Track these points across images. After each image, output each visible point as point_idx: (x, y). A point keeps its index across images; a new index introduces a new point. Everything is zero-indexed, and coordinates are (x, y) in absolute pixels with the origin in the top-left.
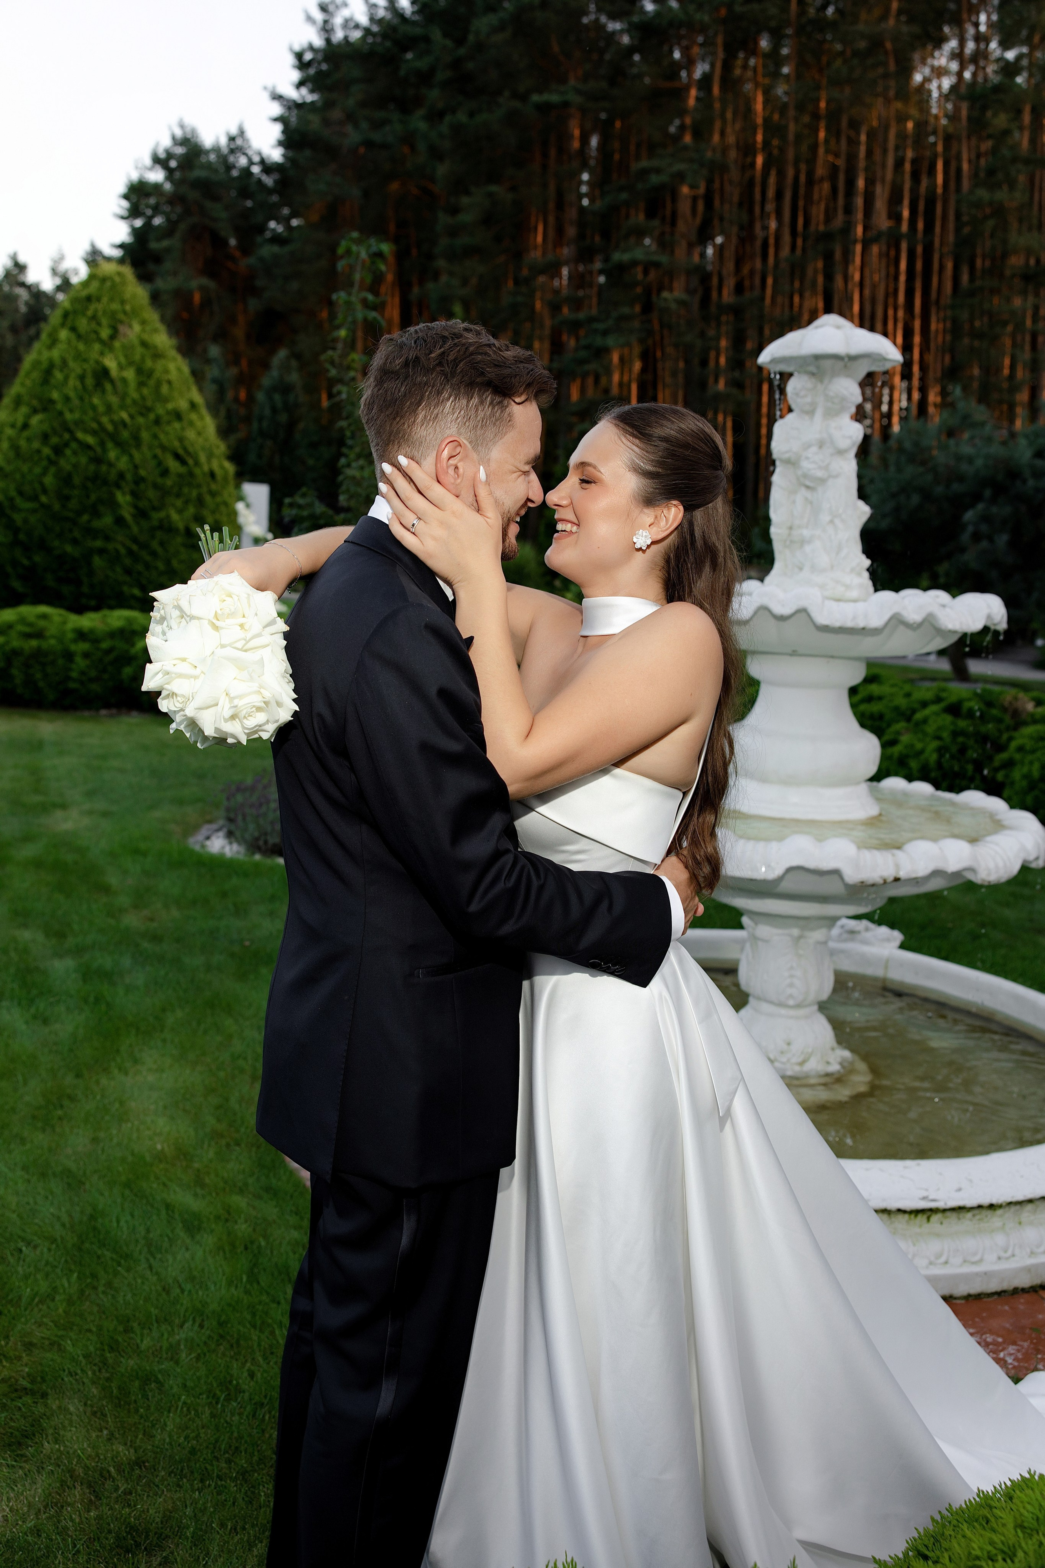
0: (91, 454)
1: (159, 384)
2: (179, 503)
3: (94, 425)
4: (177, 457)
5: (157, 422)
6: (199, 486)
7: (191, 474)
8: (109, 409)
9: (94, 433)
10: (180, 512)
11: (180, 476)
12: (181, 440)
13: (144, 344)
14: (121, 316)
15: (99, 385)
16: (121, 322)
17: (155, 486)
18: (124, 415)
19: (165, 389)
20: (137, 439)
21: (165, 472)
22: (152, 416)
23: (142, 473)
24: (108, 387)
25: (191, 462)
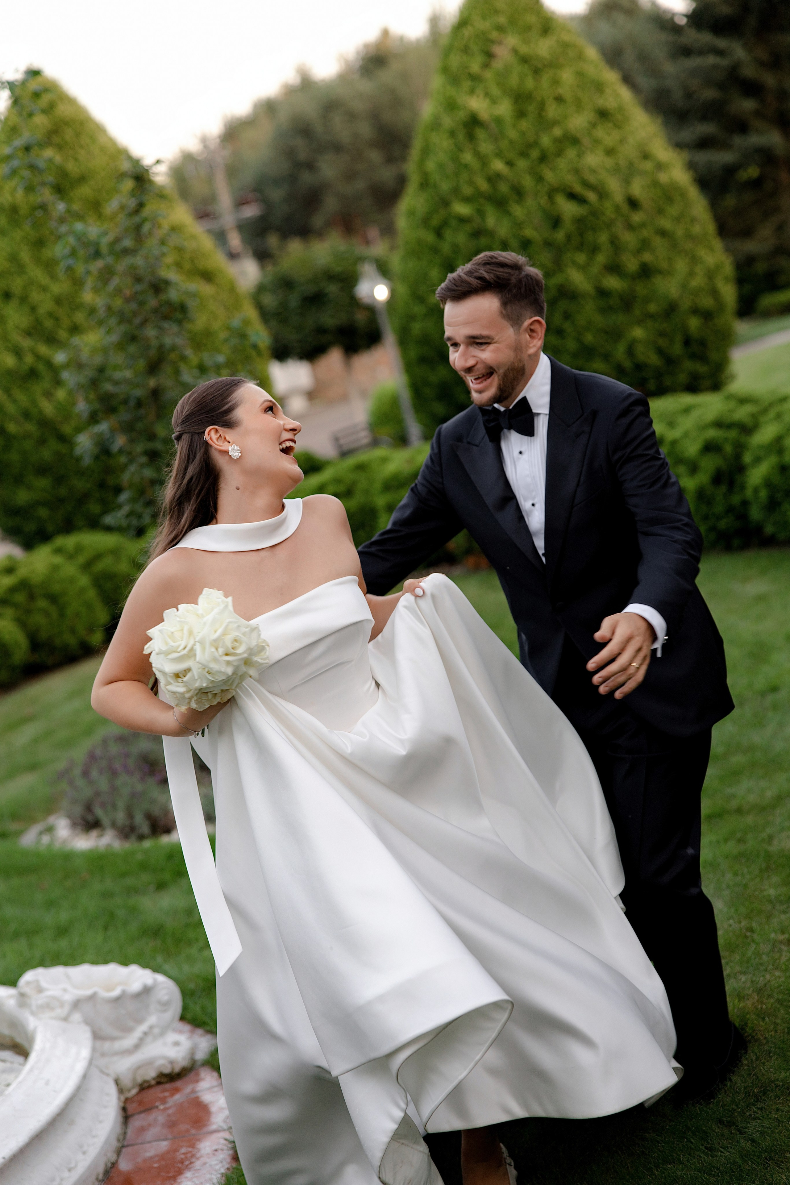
0: (468, 228)
1: (542, 107)
2: (581, 258)
3: (467, 190)
4: (572, 196)
5: (543, 158)
6: (609, 225)
7: (595, 214)
8: (484, 161)
9: (467, 200)
10: (583, 268)
11: (580, 221)
12: (576, 171)
13: (524, 60)
14: (494, 35)
15: (471, 137)
16: (493, 42)
17: (549, 244)
18: (498, 166)
19: (552, 111)
20: (519, 192)
21: (556, 222)
22: (535, 154)
23: (529, 232)
24: (481, 134)
25: (592, 197)
